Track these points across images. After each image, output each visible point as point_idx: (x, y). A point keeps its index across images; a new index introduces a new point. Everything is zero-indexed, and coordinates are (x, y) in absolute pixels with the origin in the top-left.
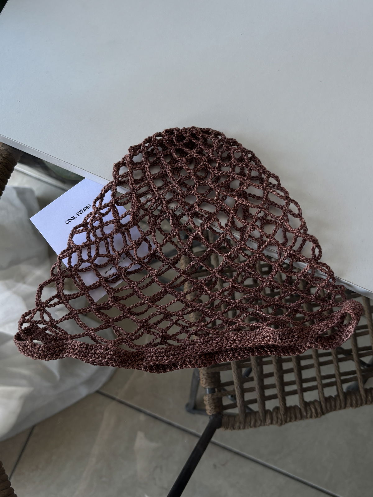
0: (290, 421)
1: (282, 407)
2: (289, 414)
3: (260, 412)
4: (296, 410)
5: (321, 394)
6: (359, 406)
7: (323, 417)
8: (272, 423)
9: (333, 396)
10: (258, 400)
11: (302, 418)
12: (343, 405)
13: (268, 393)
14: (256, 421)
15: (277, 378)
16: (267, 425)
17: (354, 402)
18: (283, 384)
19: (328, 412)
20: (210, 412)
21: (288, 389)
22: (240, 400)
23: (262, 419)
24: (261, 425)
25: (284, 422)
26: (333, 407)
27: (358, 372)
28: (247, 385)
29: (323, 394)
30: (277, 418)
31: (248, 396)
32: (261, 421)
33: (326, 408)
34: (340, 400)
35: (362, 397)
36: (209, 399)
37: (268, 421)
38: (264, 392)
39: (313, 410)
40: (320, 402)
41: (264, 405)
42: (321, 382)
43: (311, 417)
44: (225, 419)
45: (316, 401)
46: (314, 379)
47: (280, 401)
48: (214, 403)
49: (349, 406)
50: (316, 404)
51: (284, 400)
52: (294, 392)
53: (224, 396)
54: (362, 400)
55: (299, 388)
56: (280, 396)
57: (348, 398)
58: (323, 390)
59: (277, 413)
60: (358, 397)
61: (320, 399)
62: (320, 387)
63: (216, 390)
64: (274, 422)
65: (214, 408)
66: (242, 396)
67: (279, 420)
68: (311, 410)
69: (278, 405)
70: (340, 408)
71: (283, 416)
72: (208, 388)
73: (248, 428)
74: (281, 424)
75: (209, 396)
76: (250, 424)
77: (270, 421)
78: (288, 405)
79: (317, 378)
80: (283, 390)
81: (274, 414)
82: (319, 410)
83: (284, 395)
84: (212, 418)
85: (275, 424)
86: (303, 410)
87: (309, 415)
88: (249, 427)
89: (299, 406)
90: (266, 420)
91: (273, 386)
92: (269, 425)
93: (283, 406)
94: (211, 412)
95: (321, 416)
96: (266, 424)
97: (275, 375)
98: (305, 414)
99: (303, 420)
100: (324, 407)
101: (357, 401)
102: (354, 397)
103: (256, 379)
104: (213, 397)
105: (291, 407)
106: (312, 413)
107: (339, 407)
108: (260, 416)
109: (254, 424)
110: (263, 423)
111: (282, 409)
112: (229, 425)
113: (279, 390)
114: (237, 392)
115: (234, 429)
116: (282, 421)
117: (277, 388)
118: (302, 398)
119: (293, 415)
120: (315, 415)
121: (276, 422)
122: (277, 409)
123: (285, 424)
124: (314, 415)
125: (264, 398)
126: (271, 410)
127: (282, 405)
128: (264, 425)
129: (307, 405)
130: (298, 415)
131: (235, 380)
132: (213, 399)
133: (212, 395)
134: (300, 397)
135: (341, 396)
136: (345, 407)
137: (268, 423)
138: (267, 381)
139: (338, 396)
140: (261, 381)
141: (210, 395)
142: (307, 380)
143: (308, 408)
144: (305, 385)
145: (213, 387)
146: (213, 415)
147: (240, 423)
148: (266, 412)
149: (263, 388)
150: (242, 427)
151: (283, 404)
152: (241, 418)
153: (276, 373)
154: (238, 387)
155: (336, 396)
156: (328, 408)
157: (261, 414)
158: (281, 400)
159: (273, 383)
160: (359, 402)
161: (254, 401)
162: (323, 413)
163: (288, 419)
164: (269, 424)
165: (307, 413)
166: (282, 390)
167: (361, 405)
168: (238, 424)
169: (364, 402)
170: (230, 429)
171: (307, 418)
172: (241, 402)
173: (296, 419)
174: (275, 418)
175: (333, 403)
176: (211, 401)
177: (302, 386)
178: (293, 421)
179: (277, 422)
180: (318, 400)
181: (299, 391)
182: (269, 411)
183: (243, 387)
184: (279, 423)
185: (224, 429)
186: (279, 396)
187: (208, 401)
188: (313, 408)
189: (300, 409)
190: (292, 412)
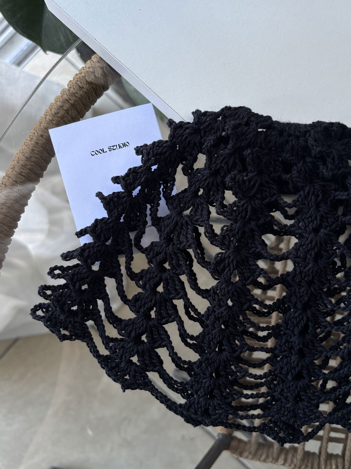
8: (284, 464)
14: (267, 457)
23: (275, 456)
24: (271, 462)
30: (292, 461)
32: (273, 458)
37: (281, 461)
44: (234, 444)
59: (293, 455)
64: (287, 464)
67: (293, 464)
68: (331, 465)
71: (298, 462)
76: (261, 457)
78: (307, 449)
81: (290, 456)
84: (220, 436)
90: (278, 459)
92: (280, 465)
94: (222, 430)
105: (309, 453)
109: (264, 459)
110: (275, 460)
111: (300, 454)
112: (236, 450)
116: (295, 466)
122: (294, 449)
128: (275, 463)
129: (329, 456)
143: (328, 463)
146: (223, 434)
147: (250, 452)
150: (250, 457)
152: (253, 448)
157: (275, 451)
170: (237, 455)
174: (289, 461)
179: (290, 465)
181: (324, 439)
188: (334, 464)
190: (310, 460)
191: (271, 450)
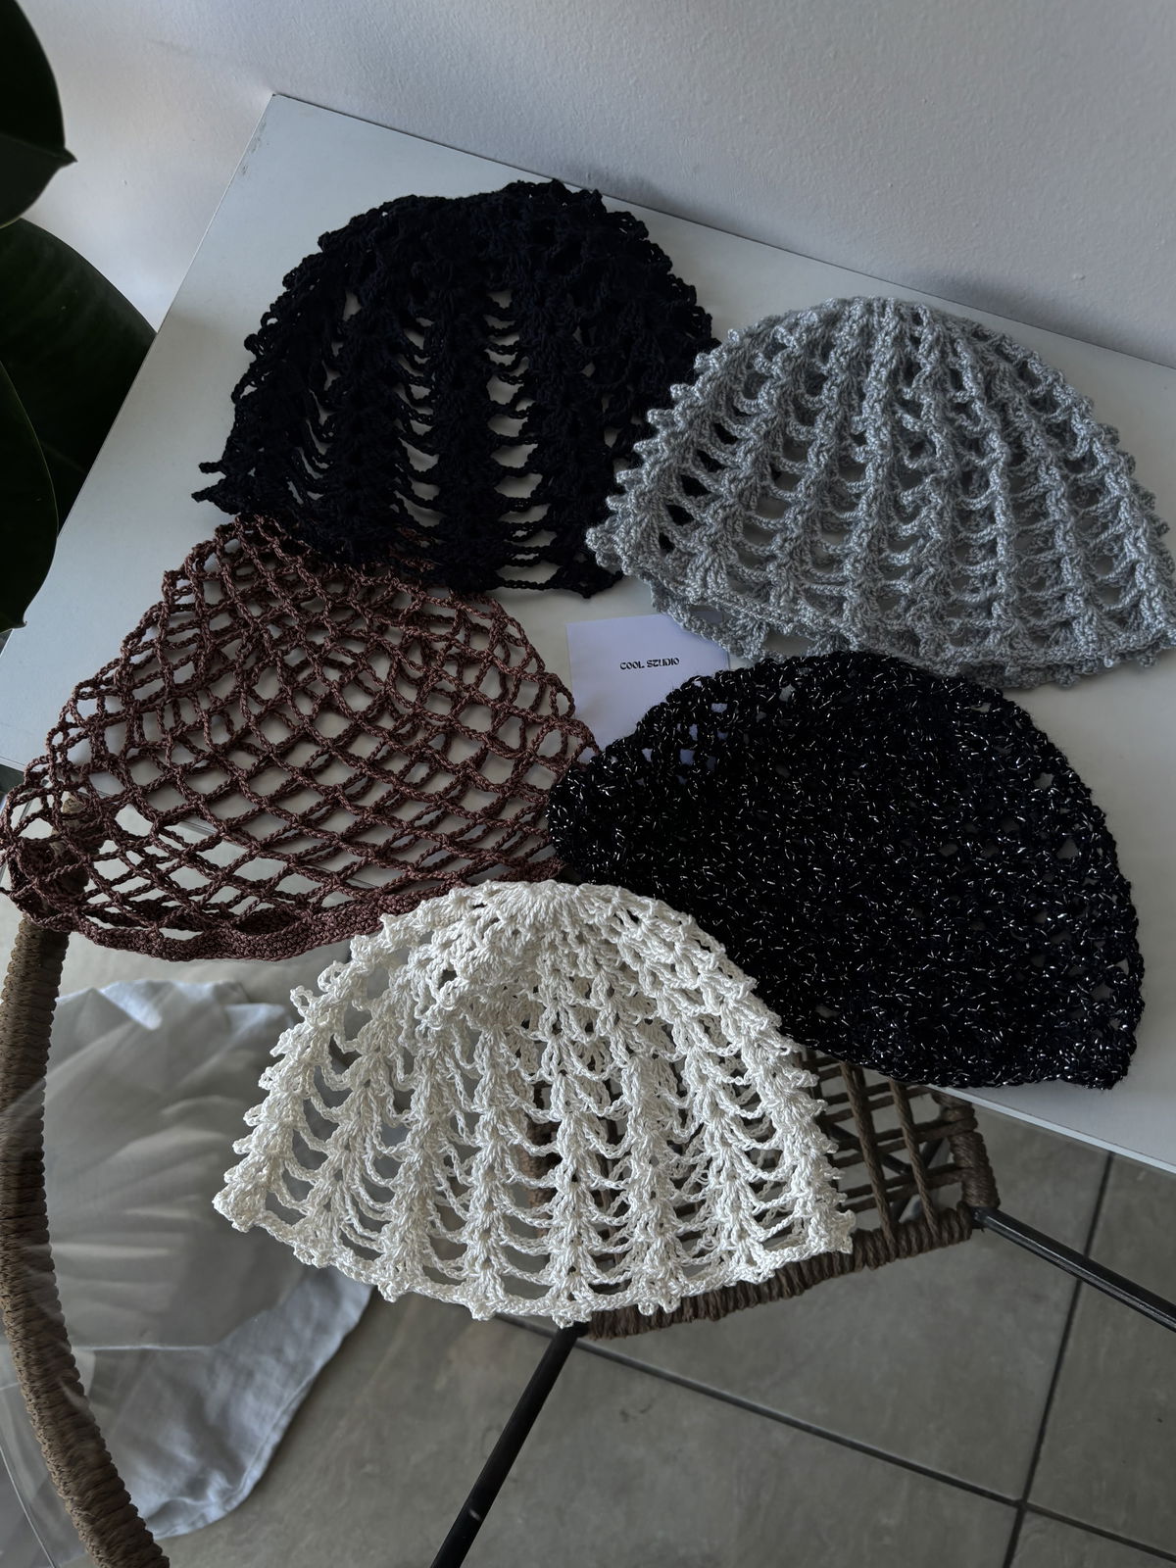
0: (736, 1307)
6: (881, 1263)
17: (871, 1255)
19: (815, 1282)
27: (875, 1188)
35: (889, 1245)
43: (781, 1295)
54: (887, 1251)
60: (879, 1244)
74: (717, 1317)
82: (796, 1280)
99: (765, 1303)
123: (725, 1316)
169: (893, 1254)
179: (707, 1313)
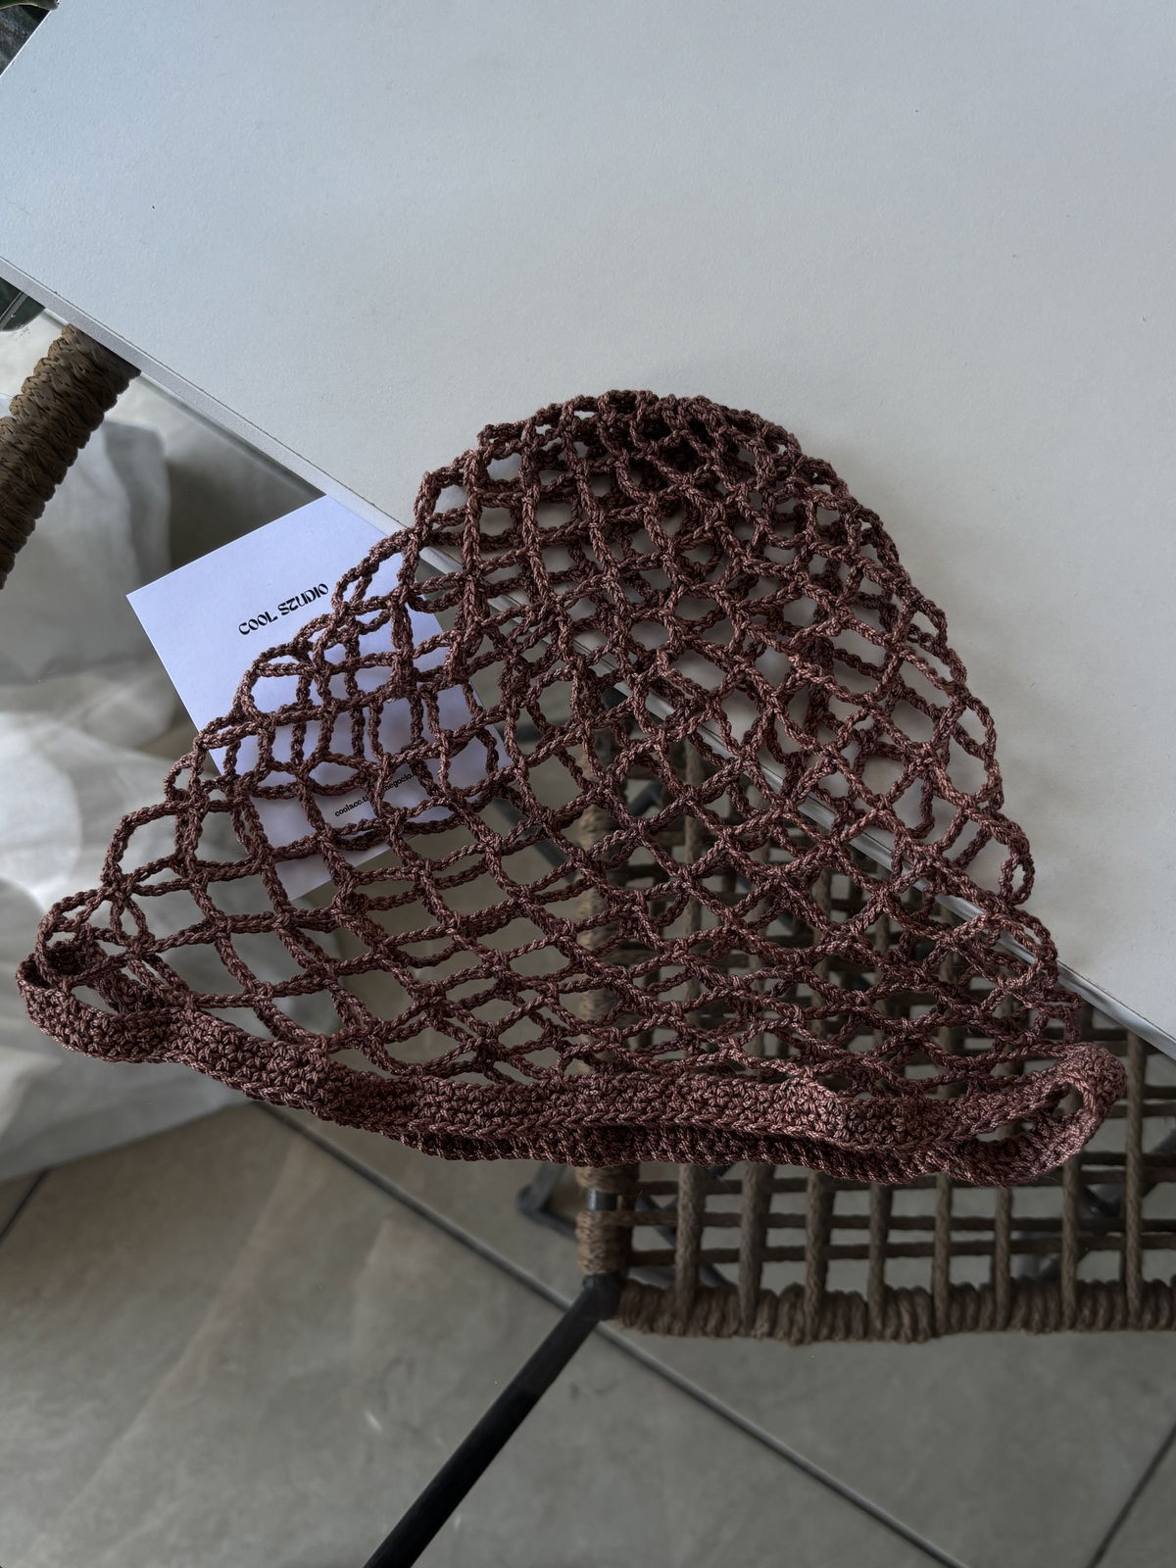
0: (830, 1337)
1: (812, 1293)
2: (829, 1316)
3: (742, 1292)
4: (854, 1308)
5: (938, 1275)
6: (1047, 1329)
7: (933, 1343)
8: (771, 1334)
9: (977, 1286)
10: (744, 1256)
11: (867, 1334)
12: (1000, 1319)
13: (777, 1238)
14: (723, 1319)
15: (812, 1201)
16: (755, 1336)
17: (1036, 1317)
18: (829, 1221)
19: (950, 1330)
20: (587, 1266)
21: (841, 1237)
22: (686, 1247)
23: (743, 1315)
24: (736, 1333)
25: (808, 1338)
26: (969, 1320)
27: (1068, 1227)
28: (716, 1204)
29: (947, 1274)
30: (792, 1322)
31: (714, 1239)
32: (740, 1323)
33: (948, 1317)
34: (994, 1302)
35: (1065, 1306)
36: (592, 1226)
37: (762, 1326)
38: (765, 1234)
39: (906, 1319)
40: (932, 1298)
41: (757, 1273)
42: (949, 1237)
43: (896, 1337)
44: (628, 1297)
45: (919, 1291)
46: (926, 1223)
47: (809, 1272)
48: (607, 1242)
49: (1019, 1325)
50: (920, 1301)
51: (822, 1271)
52: (858, 1253)
53: (641, 1224)
54: (1061, 1314)
55: (877, 1242)
56: (814, 1258)
57: (1022, 1301)
58: (948, 1263)
59: (793, 1306)
60: (1052, 1305)
61: (933, 1287)
62: (940, 1251)
63: (620, 1199)
64: (780, 1333)
65: (602, 1255)
66: (696, 1236)
67: (795, 1330)
68: (899, 1316)
69: (802, 1281)
70: (992, 1326)
71: (809, 1321)
72: (597, 1193)
73: (695, 1335)
74: (800, 1342)
75: (593, 1218)
76: (706, 1325)
77: (766, 1328)
78: (832, 1286)
79: (938, 1223)
80: (827, 1239)
81: (785, 1309)
82: (924, 1322)
83: (826, 1254)
84: (590, 1284)
85: (781, 1339)
86: (874, 1311)
87: (889, 1332)
88: (700, 1332)
89: (865, 1298)
90: (754, 1322)
91: (796, 1222)
92: (761, 1339)
93: (816, 1290)
94: (591, 1266)
95: (926, 1339)
96: (753, 1333)
97: (810, 1188)
98: (878, 1324)
99: (870, 1341)
100: (940, 1313)
101: (1045, 1315)
102: (1038, 1302)
103: (747, 1189)
104: (605, 1223)
105: (838, 1296)
106: (900, 1325)
107: (987, 1323)
108: (738, 1306)
109: (716, 1328)
110: (747, 1327)
111: (810, 1299)
112: (638, 1315)
113: (812, 1238)
114: (684, 1219)
115: (652, 1330)
116: (802, 1332)
117: (810, 1230)
118: (879, 1274)
119: (840, 1323)
120: (909, 1333)
121: (785, 1334)
122: (796, 1291)
123: (810, 1343)
124: (906, 1334)
125: (762, 1254)
126: (778, 1291)
127: (812, 1283)
128: (747, 1335)
129: (890, 1297)
130: (857, 1325)
131: (685, 1182)
132: (606, 1229)
133: (605, 1216)
134: (872, 1269)
135: (1001, 1294)
136: (1007, 1324)
137: (759, 1333)
138: (781, 1204)
139: (990, 1288)
140: (763, 1198)
141: (599, 1215)
142: (906, 1224)
143: (891, 1312)
144: (896, 1237)
145: (611, 1191)
146: (595, 1276)
147: (674, 1316)
148: (760, 1296)
149: (765, 1220)
150: (677, 1326)
151: (816, 1284)
152: (681, 1303)
153: (814, 1187)
154: (690, 1206)
155: (984, 1287)
156: (954, 1321)
157: (743, 1302)
158: (812, 1270)
159: (799, 1212)
160: (1052, 1320)
161: (731, 1256)
162: (935, 1333)
163: (825, 1331)
164: (763, 1335)
165: (884, 1325)
166: (823, 1238)
167: (1057, 1328)
168: (666, 1320)
169: (1067, 1321)
170: (641, 1328)
171: (881, 1337)
172: (688, 1254)
173: (848, 1334)
174: (784, 1321)
175: (971, 1309)
176: (597, 1232)
177: (885, 1236)
178: (837, 1338)
179: (788, 1334)
180: (928, 1289)
181: (873, 1253)
182: (769, 1293)
183: (703, 1206)
184: (793, 1338)
185: (622, 1326)
186: (809, 1256)
187: (587, 1232)
188: (908, 1311)
189: (866, 1305)
190: (840, 1313)
191: (732, 1299)
